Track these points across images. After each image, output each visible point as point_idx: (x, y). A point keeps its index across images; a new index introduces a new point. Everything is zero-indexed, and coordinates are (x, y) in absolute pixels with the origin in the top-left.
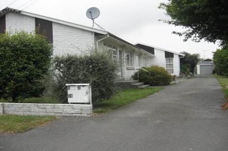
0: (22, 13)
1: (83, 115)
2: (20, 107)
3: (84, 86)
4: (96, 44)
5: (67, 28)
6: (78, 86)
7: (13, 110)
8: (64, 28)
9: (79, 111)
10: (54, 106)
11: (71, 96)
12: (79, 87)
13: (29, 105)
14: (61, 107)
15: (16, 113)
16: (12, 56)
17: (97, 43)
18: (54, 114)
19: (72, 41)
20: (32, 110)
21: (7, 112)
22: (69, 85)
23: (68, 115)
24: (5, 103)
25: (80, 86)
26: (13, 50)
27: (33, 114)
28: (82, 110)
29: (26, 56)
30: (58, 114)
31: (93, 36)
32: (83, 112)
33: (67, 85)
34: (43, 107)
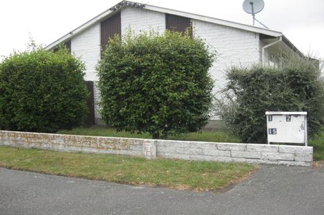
0: (147, 8)
1: (298, 163)
2: (184, 148)
3: (296, 116)
4: (261, 52)
5: (216, 27)
6: (287, 115)
7: (172, 151)
8: (210, 28)
9: (291, 156)
10: (246, 147)
11: (273, 131)
12: (288, 118)
13: (202, 145)
14: (258, 149)
15: (176, 156)
16: (163, 68)
17: (263, 50)
18: (244, 160)
19: (223, 48)
20: (206, 153)
21: (163, 154)
22: (272, 113)
23: (270, 162)
24: (158, 140)
25: (290, 115)
26: (164, 59)
27: (208, 159)
28: (295, 155)
29: (183, 68)
30: (252, 161)
31: (258, 39)
32: (296, 158)
33: (267, 113)
34: (224, 148)
